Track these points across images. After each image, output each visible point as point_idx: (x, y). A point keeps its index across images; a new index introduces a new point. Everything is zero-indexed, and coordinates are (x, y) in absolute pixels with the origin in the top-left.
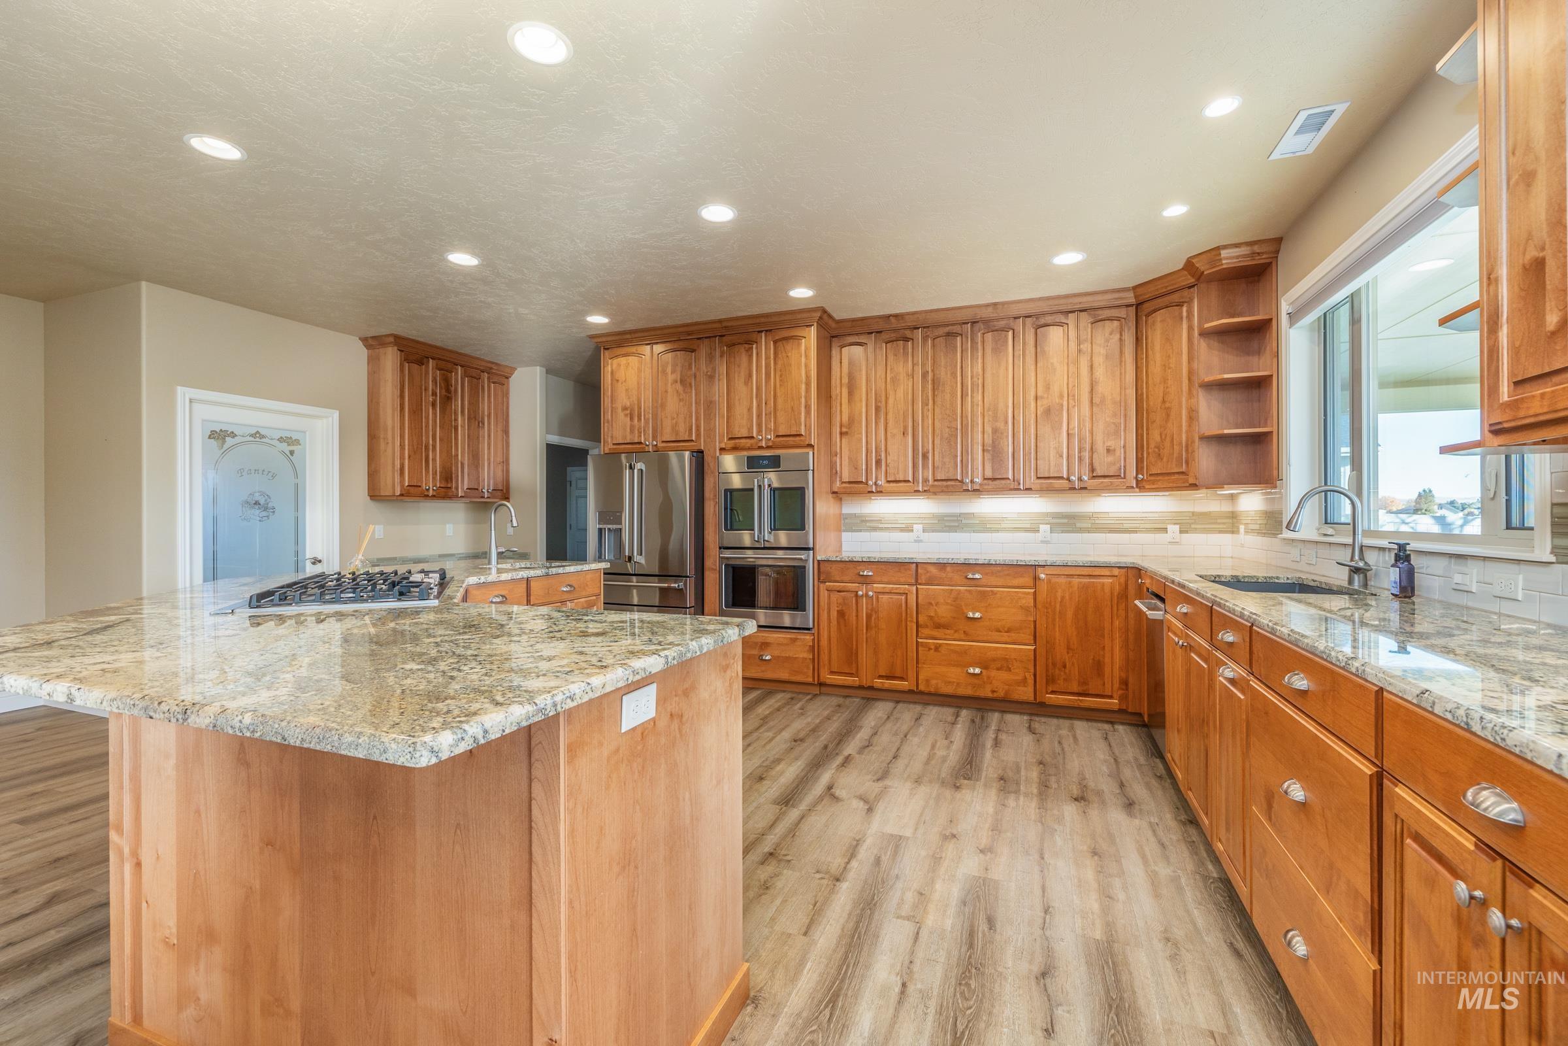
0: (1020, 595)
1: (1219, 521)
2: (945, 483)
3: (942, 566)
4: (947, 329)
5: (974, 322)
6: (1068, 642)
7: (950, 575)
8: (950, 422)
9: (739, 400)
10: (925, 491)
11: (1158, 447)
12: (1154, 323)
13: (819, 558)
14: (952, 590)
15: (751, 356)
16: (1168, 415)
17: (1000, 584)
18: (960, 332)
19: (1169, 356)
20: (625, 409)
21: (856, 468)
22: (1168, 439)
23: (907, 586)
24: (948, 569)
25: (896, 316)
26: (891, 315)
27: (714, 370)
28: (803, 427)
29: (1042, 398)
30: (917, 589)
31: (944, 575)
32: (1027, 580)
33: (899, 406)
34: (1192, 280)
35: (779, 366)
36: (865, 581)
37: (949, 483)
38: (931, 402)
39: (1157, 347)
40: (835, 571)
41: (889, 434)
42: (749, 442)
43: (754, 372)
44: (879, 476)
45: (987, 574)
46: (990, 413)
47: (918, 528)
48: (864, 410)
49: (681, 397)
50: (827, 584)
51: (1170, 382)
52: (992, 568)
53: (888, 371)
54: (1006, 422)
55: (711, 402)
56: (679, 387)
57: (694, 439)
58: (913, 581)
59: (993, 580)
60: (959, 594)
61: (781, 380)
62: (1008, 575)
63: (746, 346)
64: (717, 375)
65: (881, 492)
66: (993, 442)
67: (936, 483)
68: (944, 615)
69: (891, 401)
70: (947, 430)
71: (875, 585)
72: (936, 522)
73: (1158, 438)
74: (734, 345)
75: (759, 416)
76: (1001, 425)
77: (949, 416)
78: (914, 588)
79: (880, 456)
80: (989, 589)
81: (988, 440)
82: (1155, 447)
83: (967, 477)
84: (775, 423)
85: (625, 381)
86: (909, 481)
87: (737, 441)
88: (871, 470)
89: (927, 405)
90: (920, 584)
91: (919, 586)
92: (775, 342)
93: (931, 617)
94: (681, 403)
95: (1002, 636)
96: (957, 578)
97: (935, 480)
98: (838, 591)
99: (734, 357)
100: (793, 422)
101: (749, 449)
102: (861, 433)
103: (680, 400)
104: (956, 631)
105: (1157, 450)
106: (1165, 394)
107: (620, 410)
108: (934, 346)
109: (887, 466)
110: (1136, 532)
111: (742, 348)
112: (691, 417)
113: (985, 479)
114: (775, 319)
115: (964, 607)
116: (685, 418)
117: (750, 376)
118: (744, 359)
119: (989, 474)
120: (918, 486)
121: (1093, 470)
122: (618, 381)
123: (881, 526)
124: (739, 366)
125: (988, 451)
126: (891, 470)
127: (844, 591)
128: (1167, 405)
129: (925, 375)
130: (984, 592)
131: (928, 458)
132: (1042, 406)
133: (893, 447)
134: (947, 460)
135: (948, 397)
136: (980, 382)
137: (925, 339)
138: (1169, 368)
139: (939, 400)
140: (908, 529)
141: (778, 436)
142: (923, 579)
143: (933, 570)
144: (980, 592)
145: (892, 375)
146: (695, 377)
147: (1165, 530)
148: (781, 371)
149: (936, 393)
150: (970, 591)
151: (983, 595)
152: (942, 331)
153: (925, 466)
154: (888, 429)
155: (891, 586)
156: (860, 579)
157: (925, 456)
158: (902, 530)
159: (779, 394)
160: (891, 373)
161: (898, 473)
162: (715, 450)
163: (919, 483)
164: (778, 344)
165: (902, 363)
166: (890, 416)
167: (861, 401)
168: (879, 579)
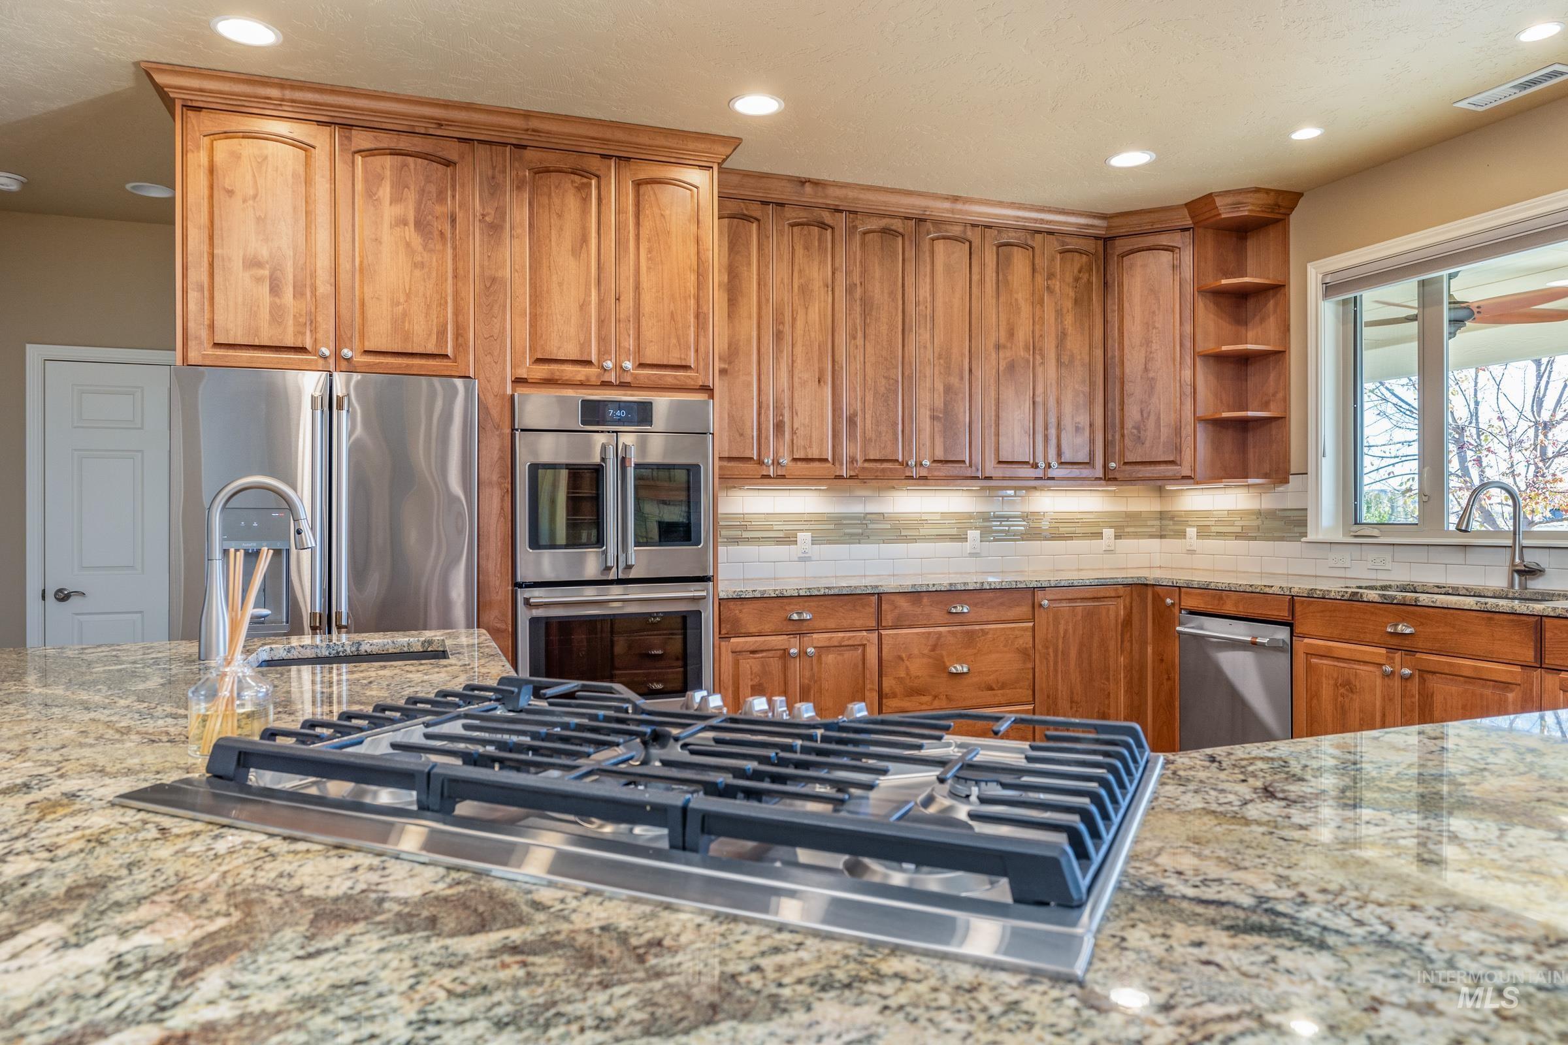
0: (1017, 632)
1: (1149, 523)
2: (878, 465)
3: (915, 595)
4: (884, 222)
5: (921, 220)
6: (1072, 693)
7: (927, 610)
8: (888, 369)
9: (560, 284)
10: (851, 477)
11: (1138, 428)
12: (1131, 267)
13: (722, 595)
14: (929, 633)
15: (586, 200)
16: (1152, 388)
17: (992, 618)
18: (901, 230)
19: (1154, 312)
20: (253, 263)
21: (741, 435)
22: (1152, 418)
23: (865, 633)
24: (925, 600)
25: (816, 183)
26: (809, 181)
27: (501, 212)
28: (692, 354)
29: (1005, 347)
30: (880, 637)
31: (919, 611)
32: (1024, 610)
33: (813, 335)
34: (1189, 222)
35: (645, 232)
36: (799, 630)
37: (885, 465)
38: (860, 334)
39: (1137, 299)
40: (747, 617)
41: (796, 379)
42: (581, 373)
43: (594, 234)
44: (781, 450)
45: (976, 605)
46: (942, 361)
47: (804, 537)
48: (755, 334)
49: (418, 259)
50: (733, 640)
51: (1154, 347)
52: (984, 595)
53: (796, 274)
54: (962, 378)
55: (494, 280)
56: (410, 233)
57: (450, 352)
58: (874, 624)
59: (985, 613)
60: (939, 638)
61: (649, 259)
62: (1002, 604)
63: (577, 178)
64: (508, 225)
65: (783, 477)
66: (945, 404)
67: (866, 465)
68: (919, 674)
69: (800, 324)
70: (883, 381)
71: (815, 636)
72: (832, 527)
73: (1137, 416)
74: (547, 170)
75: (601, 322)
76: (954, 380)
77: (886, 359)
78: (876, 634)
79: (782, 415)
80: (977, 627)
81: (939, 403)
82: (1134, 427)
83: (911, 457)
84: (638, 337)
85: (255, 197)
86: (826, 460)
87: (554, 367)
88: (767, 438)
89: (855, 338)
90: (885, 628)
91: (883, 632)
92: (638, 184)
93: (900, 680)
94: (417, 273)
95: (995, 695)
96: (938, 614)
97: (866, 460)
98: (753, 652)
99: (550, 196)
100: (674, 341)
101: (582, 385)
102: (750, 374)
103: (415, 265)
104: (935, 697)
105: (1135, 431)
106: (1148, 360)
107: (237, 264)
108: (863, 244)
109: (793, 432)
110: (1071, 538)
111: (568, 183)
112: (443, 304)
113: (935, 461)
114: (644, 139)
115: (946, 660)
116: (429, 307)
117: (584, 239)
118: (572, 202)
119: (939, 454)
120: (842, 469)
121: (1059, 454)
122: (230, 193)
123: (746, 535)
124: (560, 216)
125: (938, 418)
126: (800, 442)
127: (762, 651)
128: (1151, 375)
129: (850, 290)
130: (973, 632)
131: (855, 424)
132: (1005, 358)
133: (803, 405)
134: (883, 428)
135: (884, 329)
136: (929, 311)
137: (851, 230)
138: (1154, 328)
139: (871, 331)
140: (789, 539)
141: (642, 365)
142: (888, 619)
143: (904, 604)
144: (967, 632)
145: (802, 281)
146: (453, 221)
147: (1099, 535)
148: (649, 241)
149: (868, 321)
150: (953, 633)
151: (971, 637)
152: (875, 224)
153: (852, 436)
154: (796, 372)
155: (841, 635)
156: (791, 628)
157: (852, 421)
158: (779, 541)
159: (645, 283)
160: (800, 278)
161: (810, 447)
162: (504, 379)
163: (842, 464)
164: (643, 189)
165: (816, 263)
166: (799, 349)
167: (750, 317)
168: (820, 624)
